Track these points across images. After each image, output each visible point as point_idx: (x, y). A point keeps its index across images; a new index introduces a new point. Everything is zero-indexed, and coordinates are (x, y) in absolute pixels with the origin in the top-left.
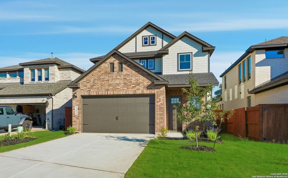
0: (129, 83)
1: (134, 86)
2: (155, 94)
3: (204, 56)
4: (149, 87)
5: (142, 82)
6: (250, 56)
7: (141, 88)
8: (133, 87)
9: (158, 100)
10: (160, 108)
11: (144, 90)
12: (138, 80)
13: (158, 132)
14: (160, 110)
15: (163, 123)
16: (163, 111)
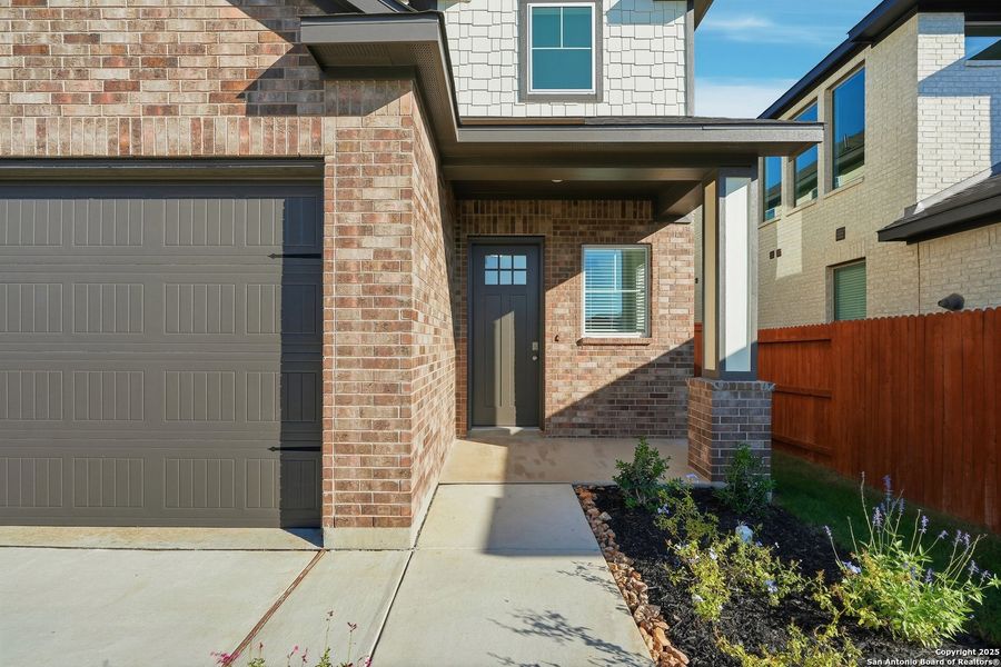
0: (70, 48)
1: (123, 74)
2: (321, 159)
3: (664, 23)
4: (261, 95)
5: (199, 38)
6: (863, 62)
7: (194, 105)
8: (111, 85)
9: (353, 219)
10: (371, 290)
11: (222, 122)
12: (159, 26)
13: (346, 523)
14: (366, 315)
15: (395, 437)
16: (400, 327)
